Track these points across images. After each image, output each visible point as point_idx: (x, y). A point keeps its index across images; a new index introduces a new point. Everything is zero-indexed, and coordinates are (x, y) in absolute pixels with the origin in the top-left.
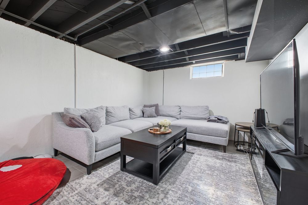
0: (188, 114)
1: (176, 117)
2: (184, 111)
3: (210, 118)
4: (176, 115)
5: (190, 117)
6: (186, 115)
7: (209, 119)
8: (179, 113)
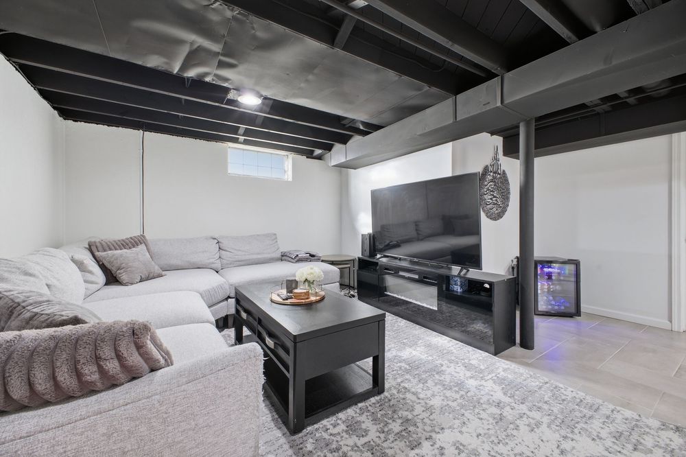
0: (244, 253)
1: (213, 266)
2: (233, 249)
3: (297, 255)
4: (212, 260)
5: (249, 260)
6: (240, 258)
7: (297, 258)
8: (217, 256)
